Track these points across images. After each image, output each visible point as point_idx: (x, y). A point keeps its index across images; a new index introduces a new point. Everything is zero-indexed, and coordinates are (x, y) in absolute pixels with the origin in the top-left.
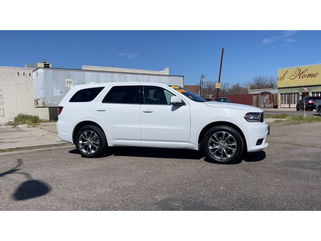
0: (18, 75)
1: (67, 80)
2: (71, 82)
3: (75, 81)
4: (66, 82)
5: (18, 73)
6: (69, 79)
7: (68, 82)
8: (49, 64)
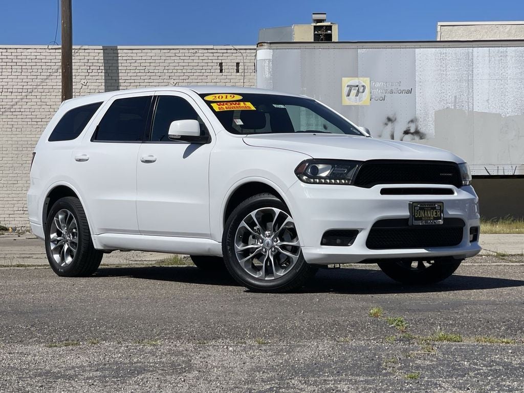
0: (221, 71)
1: (347, 81)
2: (361, 90)
3: (378, 85)
4: (345, 90)
5: (221, 64)
6: (357, 76)
7: (350, 87)
8: (330, 28)
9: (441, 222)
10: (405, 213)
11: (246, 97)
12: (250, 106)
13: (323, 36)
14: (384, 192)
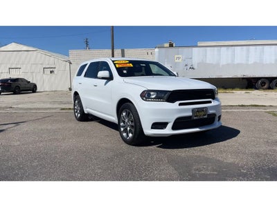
7: (177, 58)
9: (206, 117)
10: (190, 114)
11: (130, 62)
12: (131, 65)
13: (171, 45)
14: (180, 104)
